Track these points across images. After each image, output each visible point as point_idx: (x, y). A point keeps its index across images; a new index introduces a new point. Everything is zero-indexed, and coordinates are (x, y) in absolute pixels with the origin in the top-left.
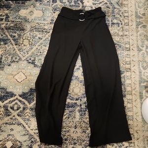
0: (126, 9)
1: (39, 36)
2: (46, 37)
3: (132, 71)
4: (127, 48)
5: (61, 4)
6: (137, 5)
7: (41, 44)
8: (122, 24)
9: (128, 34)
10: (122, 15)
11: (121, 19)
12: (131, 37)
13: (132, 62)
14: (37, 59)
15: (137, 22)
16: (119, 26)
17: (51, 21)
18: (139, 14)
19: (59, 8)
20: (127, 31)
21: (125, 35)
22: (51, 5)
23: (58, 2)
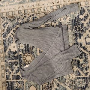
0: (17, 13)
1: (56, 87)
2: (57, 80)
6: (11, 3)
7: (64, 83)
8: (33, 15)
9: (43, 8)
10: (24, 16)
11: (28, 16)
12: (46, 5)
14: (80, 86)
15: (29, 2)
16: (36, 17)
18: (21, 1)
20: (40, 10)
21: (44, 10)
22: (22, 80)
23: (18, 74)
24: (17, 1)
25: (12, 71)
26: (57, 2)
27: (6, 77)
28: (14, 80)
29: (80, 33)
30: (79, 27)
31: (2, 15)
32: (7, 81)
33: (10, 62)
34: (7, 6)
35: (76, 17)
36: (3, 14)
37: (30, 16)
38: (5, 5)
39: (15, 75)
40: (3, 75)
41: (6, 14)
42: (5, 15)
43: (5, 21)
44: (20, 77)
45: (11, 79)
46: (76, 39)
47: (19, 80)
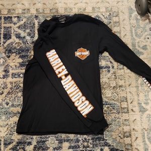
3: (134, 147)
4: (124, 108)
5: (17, 40)
6: (133, 31)
8: (113, 67)
9: (124, 84)
13: (133, 133)
16: (109, 71)
17: (4, 73)
18: (137, 47)
19: (15, 48)
20: (121, 80)
21: (120, 86)
22: (2, 43)
23: (13, 37)
24: (137, 41)
25: (19, 27)
26: (134, 109)
27: (10, 16)
28: (2, 30)
29: (79, 147)
30: (88, 147)
31: (114, 15)
32: (3, 18)
33: (34, 24)
34: (130, 23)
35: (108, 141)
36: (116, 16)
37: (111, 62)
38: (132, 21)
39: (12, 32)
40: (13, 12)
41: (116, 22)
42: (115, 20)
43: (105, 19)
44: (8, 39)
45: (5, 25)
46: (69, 140)
47: (2, 39)
